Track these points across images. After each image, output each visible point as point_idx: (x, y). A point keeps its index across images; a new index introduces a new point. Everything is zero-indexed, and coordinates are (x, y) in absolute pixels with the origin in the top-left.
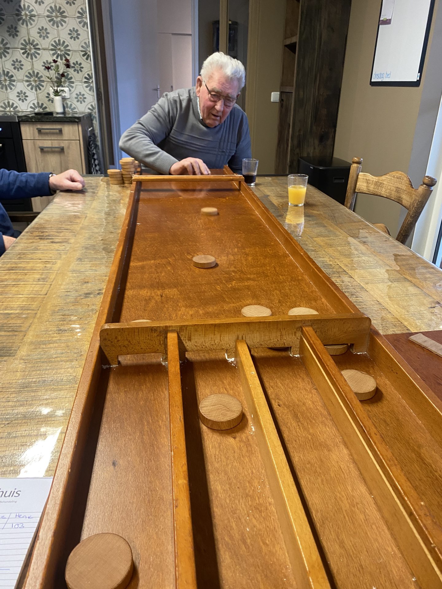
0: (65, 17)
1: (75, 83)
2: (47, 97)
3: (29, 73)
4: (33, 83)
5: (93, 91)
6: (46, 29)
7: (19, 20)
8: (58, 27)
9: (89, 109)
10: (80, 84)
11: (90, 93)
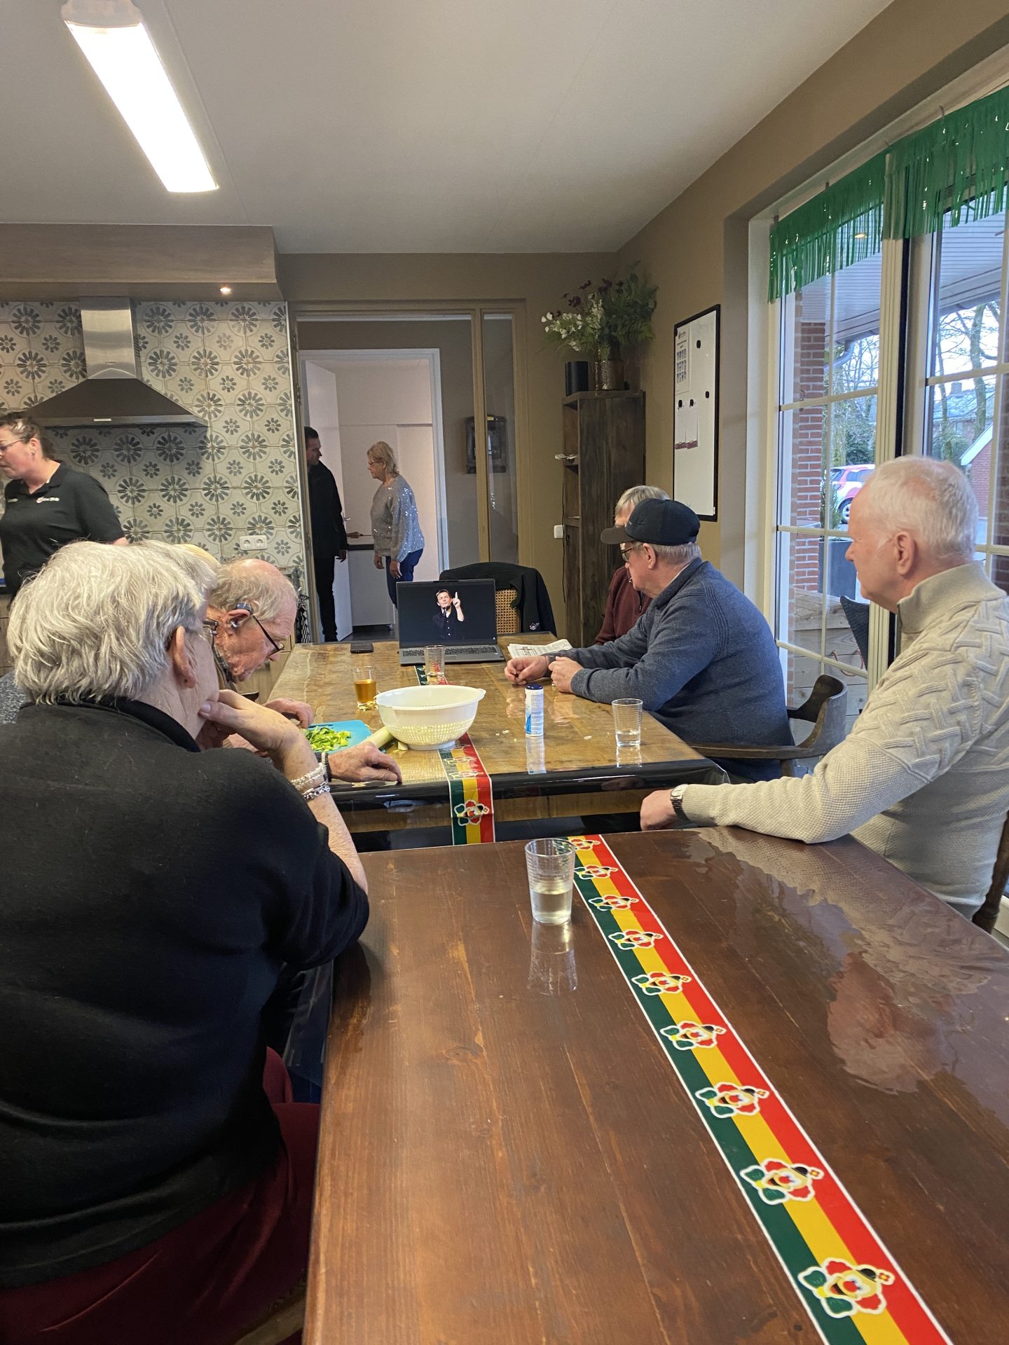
0: (266, 446)
1: (276, 529)
2: (236, 549)
3: (213, 520)
4: (217, 532)
5: (301, 538)
6: (239, 463)
7: (203, 454)
8: (255, 459)
9: (294, 561)
10: (283, 529)
11: (295, 540)
